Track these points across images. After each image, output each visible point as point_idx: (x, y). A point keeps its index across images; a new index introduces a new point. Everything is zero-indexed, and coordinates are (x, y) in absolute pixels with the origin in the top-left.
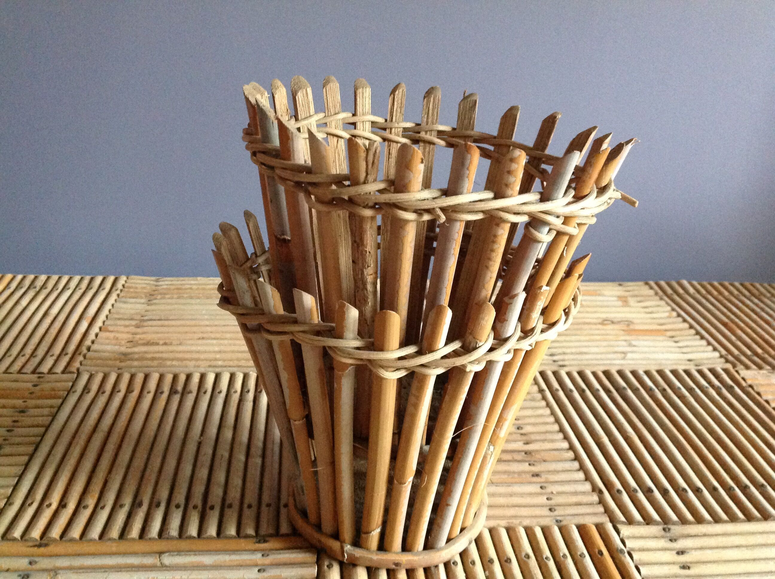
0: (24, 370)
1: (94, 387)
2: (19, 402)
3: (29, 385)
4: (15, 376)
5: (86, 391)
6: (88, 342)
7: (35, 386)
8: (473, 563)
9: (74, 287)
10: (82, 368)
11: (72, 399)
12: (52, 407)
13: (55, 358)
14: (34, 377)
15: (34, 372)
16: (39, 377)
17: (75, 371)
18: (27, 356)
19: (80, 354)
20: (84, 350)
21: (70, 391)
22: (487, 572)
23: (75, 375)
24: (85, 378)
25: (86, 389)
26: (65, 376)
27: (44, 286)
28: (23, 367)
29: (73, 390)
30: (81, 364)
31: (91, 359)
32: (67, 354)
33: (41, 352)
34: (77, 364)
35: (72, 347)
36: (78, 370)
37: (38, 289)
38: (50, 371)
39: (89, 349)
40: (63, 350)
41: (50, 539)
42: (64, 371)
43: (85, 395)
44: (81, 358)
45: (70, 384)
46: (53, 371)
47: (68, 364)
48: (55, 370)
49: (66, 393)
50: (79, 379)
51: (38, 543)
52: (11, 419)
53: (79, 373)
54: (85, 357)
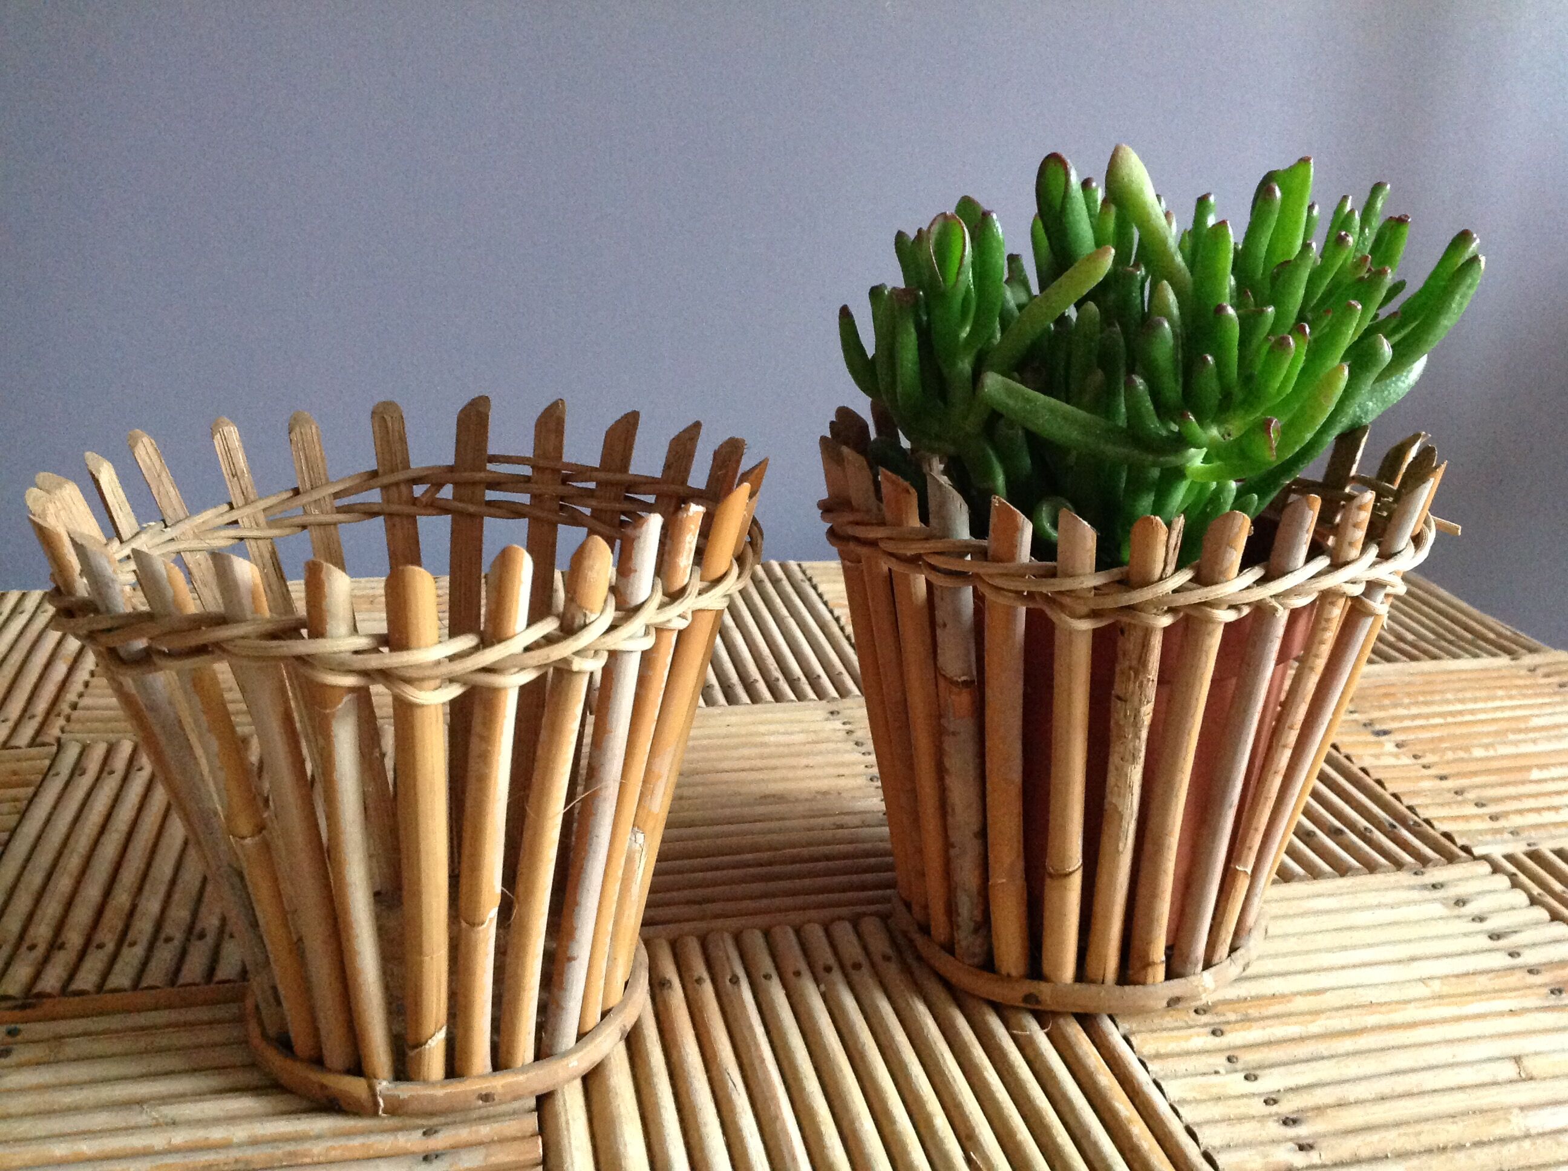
1: (93, 766)
5: (78, 772)
6: (71, 696)
8: (798, 973)
10: (64, 737)
11: (53, 789)
12: (16, 800)
13: (10, 723)
17: (53, 742)
19: (58, 715)
20: (65, 707)
21: (47, 775)
22: (822, 986)
23: (54, 749)
24: (72, 753)
25: (78, 769)
26: (34, 751)
29: (53, 771)
30: (63, 731)
31: (81, 722)
32: (32, 716)
34: (54, 731)
35: (42, 703)
36: (59, 740)
38: (5, 746)
39: (74, 707)
40: (25, 710)
41: (41, 995)
42: (33, 743)
43: (76, 778)
44: (61, 721)
45: (47, 762)
46: (8, 745)
47: (38, 732)
48: (15, 742)
49: (40, 777)
50: (61, 755)
51: (20, 1002)
53: (60, 745)
54: (68, 719)
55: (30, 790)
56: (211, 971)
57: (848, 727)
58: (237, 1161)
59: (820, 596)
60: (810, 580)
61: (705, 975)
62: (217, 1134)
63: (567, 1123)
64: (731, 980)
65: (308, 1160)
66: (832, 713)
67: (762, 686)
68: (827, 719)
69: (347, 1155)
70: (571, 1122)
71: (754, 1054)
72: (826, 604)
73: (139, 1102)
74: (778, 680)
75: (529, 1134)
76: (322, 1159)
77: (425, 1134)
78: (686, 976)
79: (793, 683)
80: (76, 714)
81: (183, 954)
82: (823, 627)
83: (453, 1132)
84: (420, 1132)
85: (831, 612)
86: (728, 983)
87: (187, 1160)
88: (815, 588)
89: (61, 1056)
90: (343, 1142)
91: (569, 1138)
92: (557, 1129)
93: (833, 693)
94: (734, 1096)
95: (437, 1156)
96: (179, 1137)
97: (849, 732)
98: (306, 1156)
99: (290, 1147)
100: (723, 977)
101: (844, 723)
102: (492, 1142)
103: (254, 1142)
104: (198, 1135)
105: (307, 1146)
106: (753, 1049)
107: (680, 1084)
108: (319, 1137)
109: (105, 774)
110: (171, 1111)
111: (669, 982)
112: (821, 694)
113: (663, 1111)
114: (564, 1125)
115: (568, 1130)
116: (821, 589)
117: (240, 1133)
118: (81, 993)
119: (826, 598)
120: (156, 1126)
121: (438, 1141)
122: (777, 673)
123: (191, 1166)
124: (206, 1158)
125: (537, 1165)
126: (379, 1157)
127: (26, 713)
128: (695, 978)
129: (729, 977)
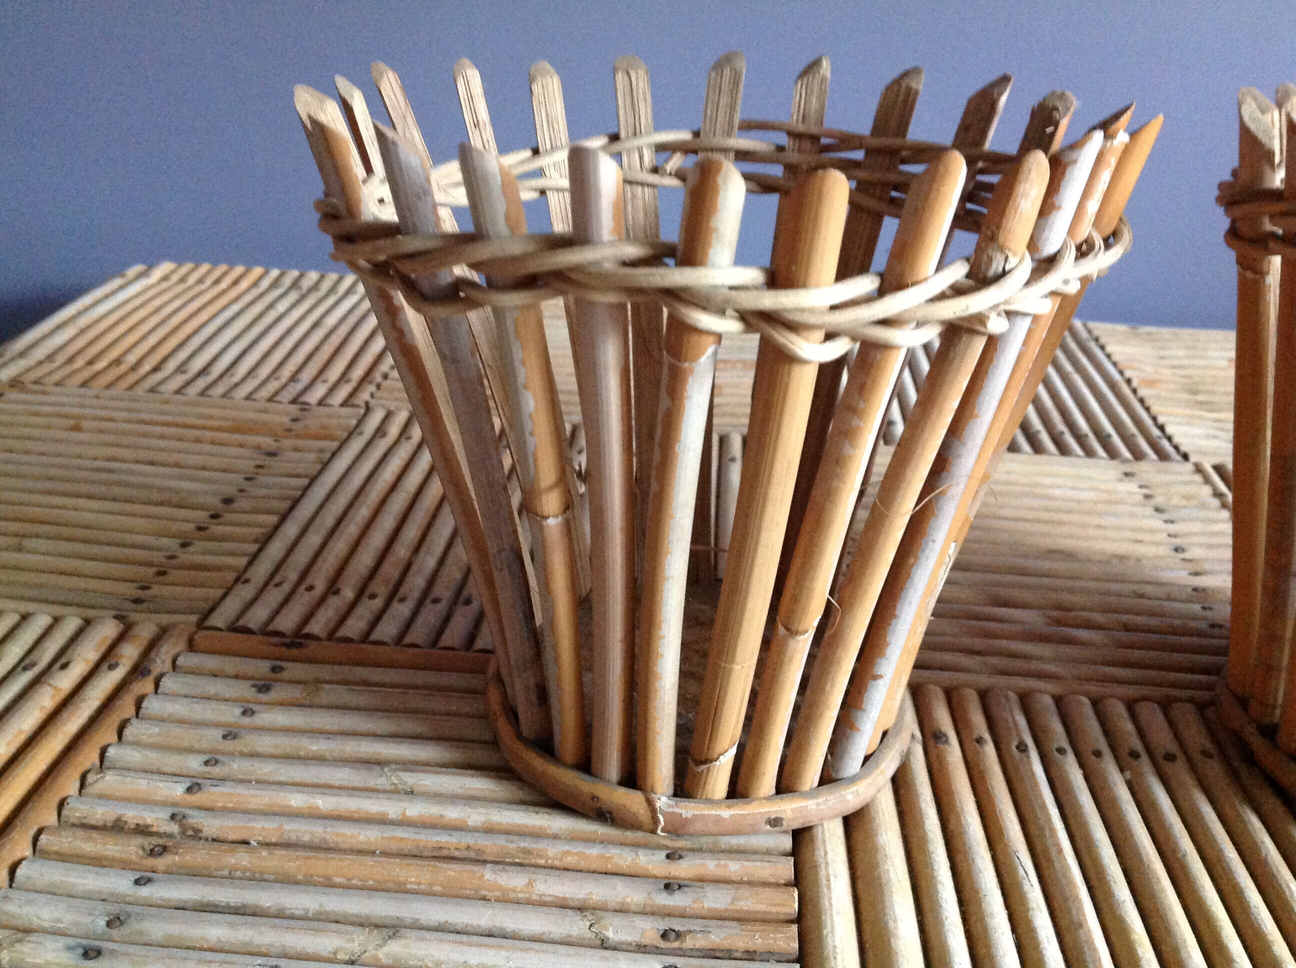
0: (279, 398)
1: (393, 430)
2: (268, 442)
3: (286, 420)
4: (264, 405)
5: (379, 435)
6: (384, 367)
7: (295, 420)
8: (1099, 754)
10: (372, 402)
11: (356, 445)
12: (321, 451)
13: (328, 385)
14: (294, 409)
15: (294, 401)
16: (302, 410)
17: (363, 405)
18: (284, 380)
19: (371, 383)
20: (377, 377)
21: (353, 433)
22: (1129, 775)
23: (362, 411)
24: (377, 417)
25: (380, 431)
26: (345, 411)
27: (315, 287)
28: (277, 392)
29: (358, 430)
30: (372, 396)
31: (388, 390)
32: (348, 381)
33: (306, 376)
34: (364, 396)
35: (358, 372)
36: (367, 404)
37: (304, 290)
38: (321, 403)
39: (387, 376)
40: (344, 374)
41: (310, 636)
42: (345, 404)
43: (377, 439)
44: (372, 388)
45: (354, 422)
46: (326, 402)
47: (352, 395)
48: (330, 401)
49: (346, 434)
50: (368, 416)
51: (288, 640)
52: (253, 463)
53: (368, 408)
54: (379, 387)
55: (335, 444)
56: (472, 638)
57: (1145, 491)
58: (468, 848)
59: (1108, 356)
60: (1097, 340)
61: (987, 736)
62: (453, 813)
64: (1018, 747)
65: (542, 862)
66: (1126, 474)
67: (1044, 437)
68: (1121, 480)
69: (583, 864)
70: (830, 877)
71: (1049, 842)
72: (1115, 364)
73: (380, 763)
74: (1062, 433)
75: (782, 881)
76: (557, 863)
77: (668, 857)
78: (964, 732)
79: (1080, 438)
80: (386, 384)
81: (447, 619)
83: (699, 862)
84: (663, 854)
85: (1121, 373)
86: (1014, 749)
87: (419, 837)
89: (316, 701)
90: (579, 848)
91: (829, 898)
92: (816, 883)
93: (1127, 454)
94: (1027, 887)
95: (680, 887)
96: (415, 810)
97: (1147, 497)
98: (541, 857)
99: (524, 844)
100: (1009, 743)
101: (1140, 487)
102: (741, 882)
103: (489, 830)
104: (433, 811)
105: (541, 845)
106: (1047, 836)
107: (959, 858)
108: (555, 837)
109: (403, 439)
110: (410, 779)
111: (945, 735)
113: (940, 887)
114: (824, 879)
115: (829, 887)
116: (1109, 350)
117: (476, 816)
118: (347, 640)
119: (1115, 358)
120: (394, 792)
121: (682, 869)
123: (421, 844)
124: (438, 838)
125: (791, 922)
126: (616, 874)
127: (344, 377)
128: (975, 736)
129: (1015, 743)
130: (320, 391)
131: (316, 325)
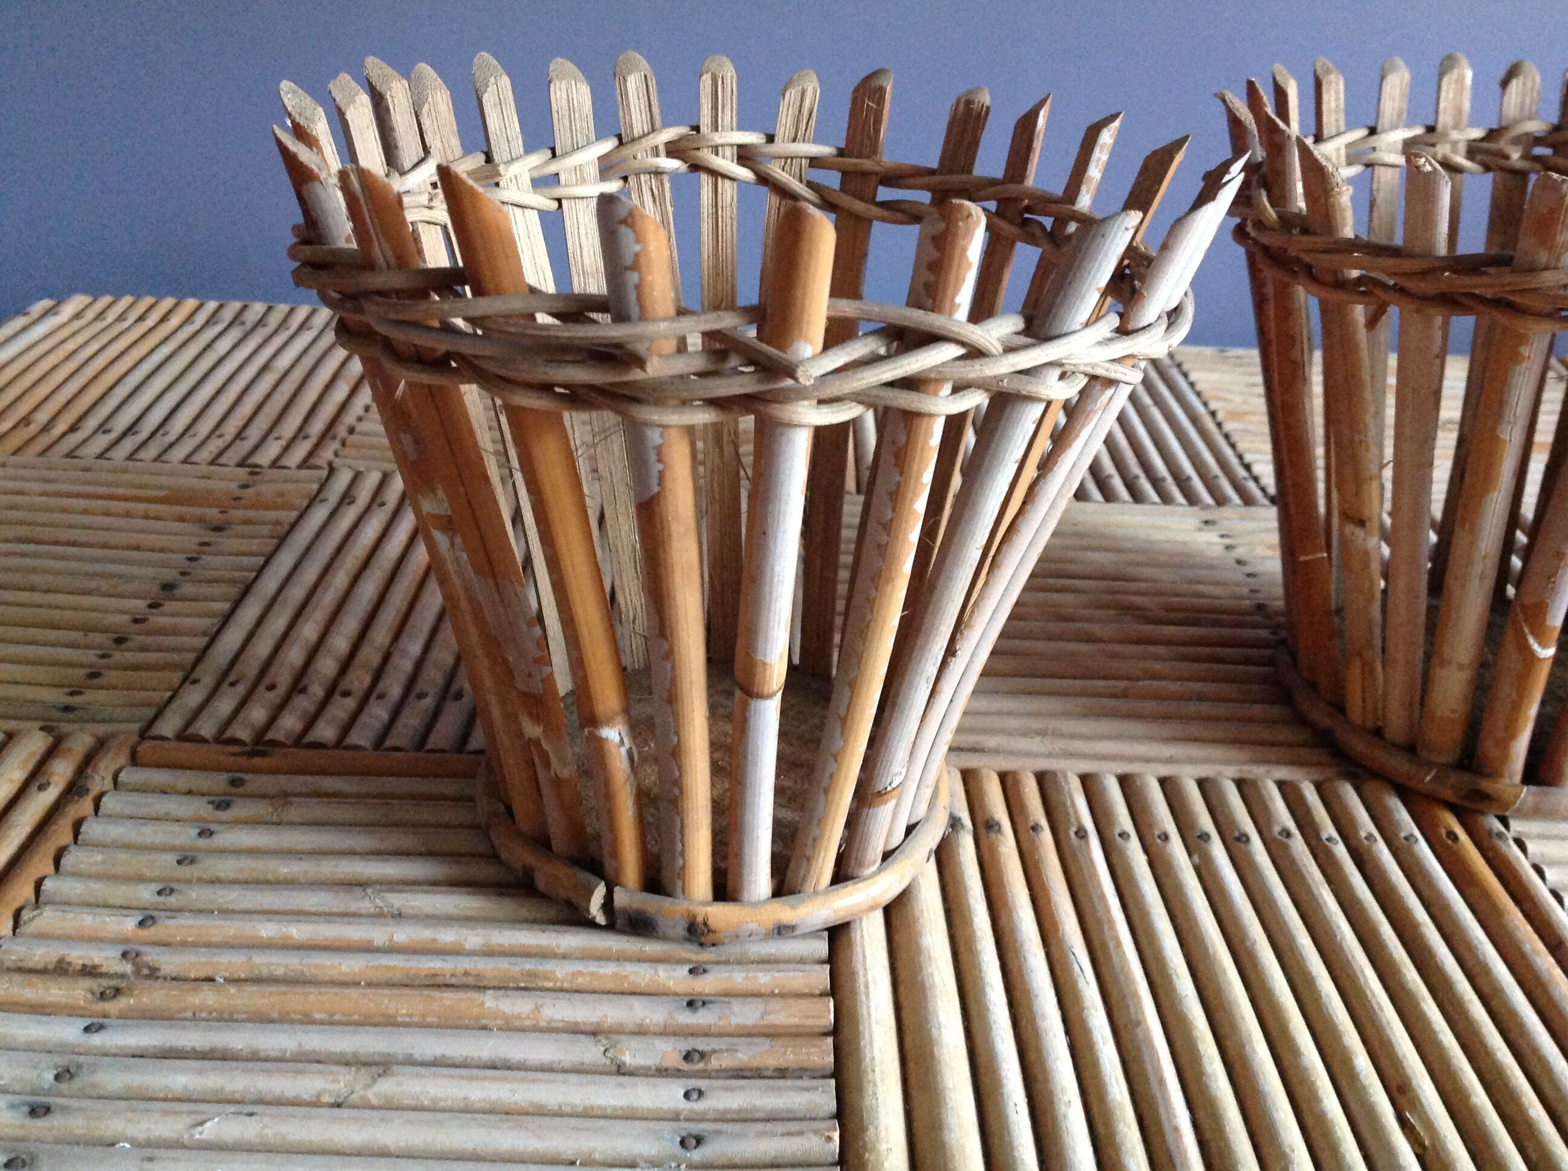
0: (223, 460)
1: (364, 495)
2: (212, 513)
3: (233, 486)
4: (205, 469)
5: (347, 501)
6: (349, 419)
7: (244, 487)
8: (1165, 837)
9: (321, 327)
10: (337, 462)
11: (319, 514)
12: (277, 523)
13: (283, 442)
14: (242, 472)
15: (241, 464)
16: (253, 473)
17: (325, 465)
18: (228, 438)
19: (334, 438)
20: (341, 430)
21: (314, 499)
22: (1196, 858)
23: (324, 473)
24: (343, 479)
25: (347, 497)
26: (305, 473)
27: (261, 322)
28: (221, 454)
29: (321, 497)
30: (336, 454)
31: (356, 446)
32: (306, 437)
33: (254, 433)
34: (327, 454)
35: (318, 426)
36: (331, 465)
37: (249, 326)
38: (275, 464)
39: (352, 431)
40: (301, 429)
41: (273, 743)
42: (304, 464)
43: (344, 506)
44: (335, 445)
45: (315, 487)
46: (280, 463)
47: (311, 454)
48: (285, 462)
49: (305, 503)
50: (333, 479)
51: (248, 749)
52: (197, 540)
53: (332, 470)
54: (344, 444)
55: (294, 514)
56: (465, 737)
57: (1227, 541)
58: (466, 974)
59: (1192, 385)
60: (1179, 366)
61: (1044, 822)
62: (447, 936)
63: (867, 987)
64: (1076, 833)
65: (550, 985)
66: (1206, 522)
67: (1117, 483)
68: (1200, 530)
69: (596, 985)
70: (871, 985)
71: (1107, 933)
72: (1199, 394)
73: (361, 884)
74: (1137, 477)
75: (818, 992)
76: (566, 985)
77: (691, 971)
78: (1019, 819)
79: (1156, 483)
80: (352, 439)
81: (435, 715)
82: (1195, 420)
83: (726, 975)
84: (686, 969)
85: (1205, 404)
86: (1072, 835)
87: (409, 964)
88: (1185, 375)
89: (285, 817)
90: (592, 967)
91: (868, 1008)
92: (854, 992)
93: (1207, 499)
94: (1081, 984)
95: (704, 1003)
96: (403, 934)
97: (1229, 548)
98: (546, 979)
99: (529, 965)
100: (1067, 830)
101: (1222, 536)
102: (772, 995)
103: (489, 953)
104: (424, 934)
105: (549, 966)
106: (1106, 927)
107: (1010, 955)
108: (565, 957)
109: (374, 507)
110: (397, 900)
111: (998, 824)
112: (1192, 499)
113: (988, 990)
114: (862, 988)
115: (867, 995)
116: (1193, 377)
117: (474, 938)
118: (319, 746)
119: (1199, 387)
120: (379, 916)
121: (706, 984)
122: (1136, 469)
123: (413, 972)
124: (432, 965)
125: (826, 1034)
126: (633, 993)
127: (301, 432)
128: (1031, 823)
129: (1074, 829)
130: (273, 449)
131: (265, 368)
